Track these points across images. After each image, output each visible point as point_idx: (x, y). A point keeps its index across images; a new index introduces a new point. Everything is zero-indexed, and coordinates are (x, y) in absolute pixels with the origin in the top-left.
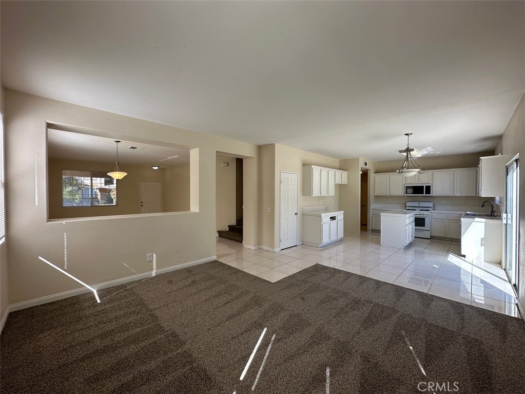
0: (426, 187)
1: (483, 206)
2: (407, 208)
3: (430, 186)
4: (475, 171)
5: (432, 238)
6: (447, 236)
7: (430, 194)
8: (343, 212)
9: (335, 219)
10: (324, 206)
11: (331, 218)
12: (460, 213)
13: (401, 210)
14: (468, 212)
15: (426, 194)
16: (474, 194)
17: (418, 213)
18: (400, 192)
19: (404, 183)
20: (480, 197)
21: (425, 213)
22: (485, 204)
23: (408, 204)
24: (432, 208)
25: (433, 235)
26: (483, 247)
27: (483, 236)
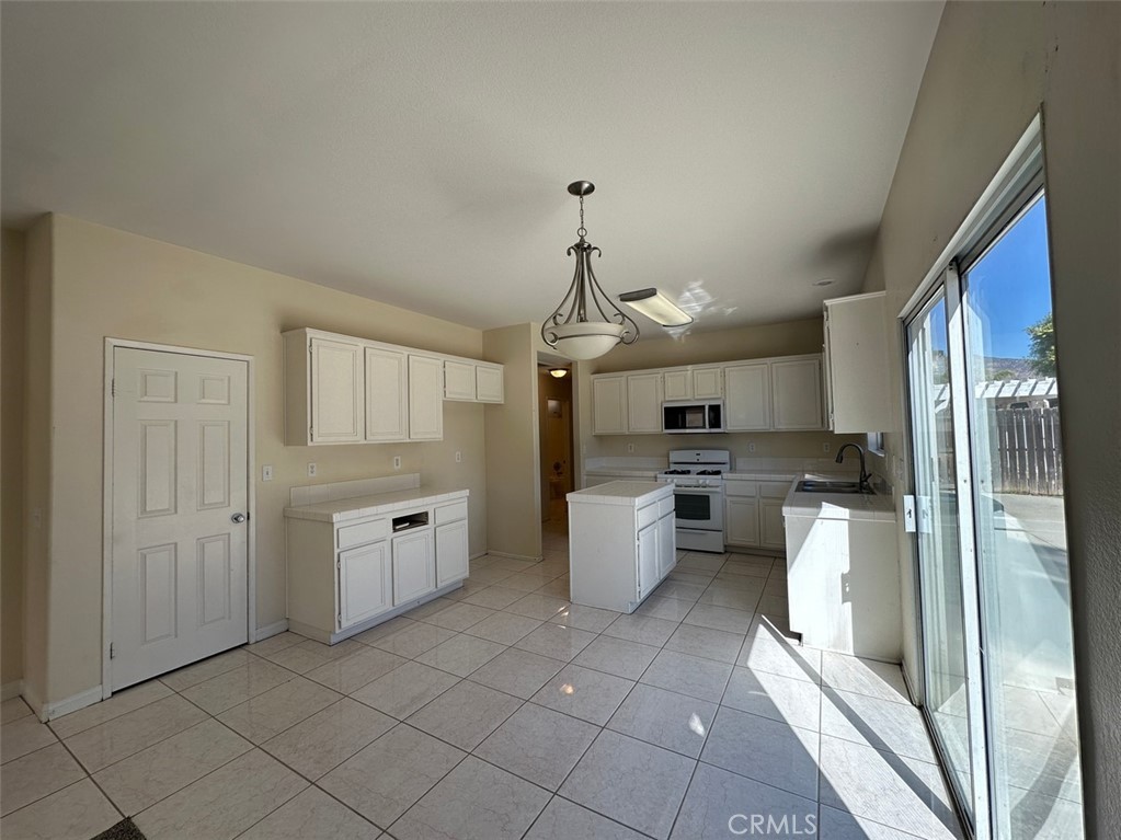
0: (711, 407)
1: (840, 459)
2: (673, 468)
3: (719, 406)
4: (817, 362)
5: (729, 550)
6: (763, 545)
7: (719, 427)
8: (466, 492)
9: (425, 523)
10: (418, 475)
11: (397, 522)
12: (789, 477)
13: (652, 474)
14: (807, 477)
15: (711, 427)
16: (817, 426)
17: (693, 483)
18: (654, 423)
19: (661, 398)
20: (832, 432)
21: (709, 480)
22: (844, 454)
23: (675, 456)
24: (728, 466)
25: (730, 542)
26: (849, 605)
27: (846, 569)
